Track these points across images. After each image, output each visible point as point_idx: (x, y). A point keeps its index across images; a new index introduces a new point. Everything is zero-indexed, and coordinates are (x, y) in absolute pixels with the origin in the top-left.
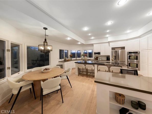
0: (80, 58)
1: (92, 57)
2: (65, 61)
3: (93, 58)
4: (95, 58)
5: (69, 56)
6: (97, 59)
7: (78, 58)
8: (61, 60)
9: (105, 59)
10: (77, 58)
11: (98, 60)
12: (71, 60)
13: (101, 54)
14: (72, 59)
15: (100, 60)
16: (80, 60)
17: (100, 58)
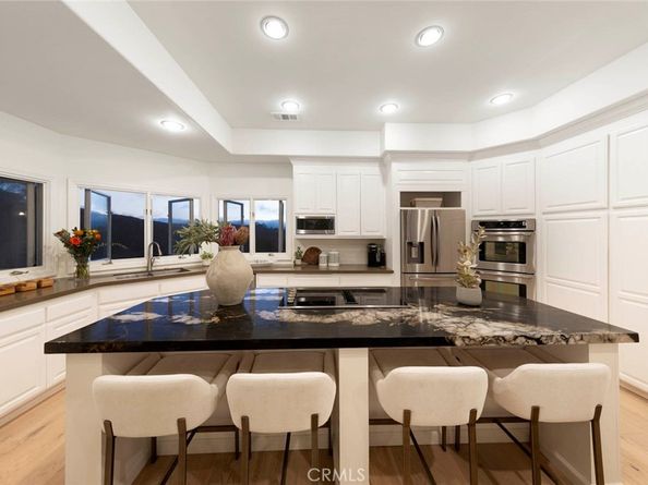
0: (189, 260)
1: (284, 251)
3: (285, 257)
4: (298, 255)
6: (310, 261)
10: (156, 254)
11: (323, 265)
15: (334, 265)
16: (183, 272)
17: (334, 252)
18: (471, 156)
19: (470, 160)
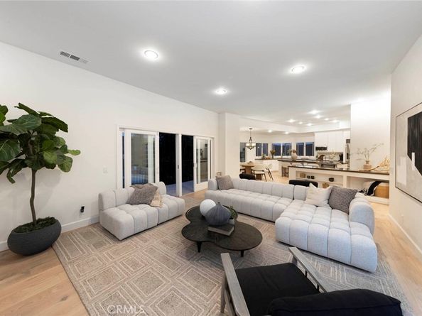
0: (289, 157)
1: (313, 155)
2: (263, 159)
3: (313, 158)
4: (317, 157)
5: (269, 152)
6: (321, 158)
7: (285, 157)
8: (257, 157)
9: (338, 158)
10: (283, 155)
12: (273, 159)
13: (329, 150)
14: (274, 157)
17: (327, 156)
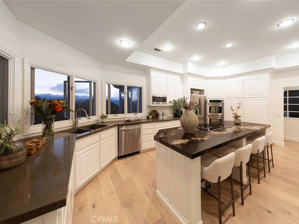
15: (165, 117)
17: (165, 112)
18: (207, 78)
19: (206, 79)
